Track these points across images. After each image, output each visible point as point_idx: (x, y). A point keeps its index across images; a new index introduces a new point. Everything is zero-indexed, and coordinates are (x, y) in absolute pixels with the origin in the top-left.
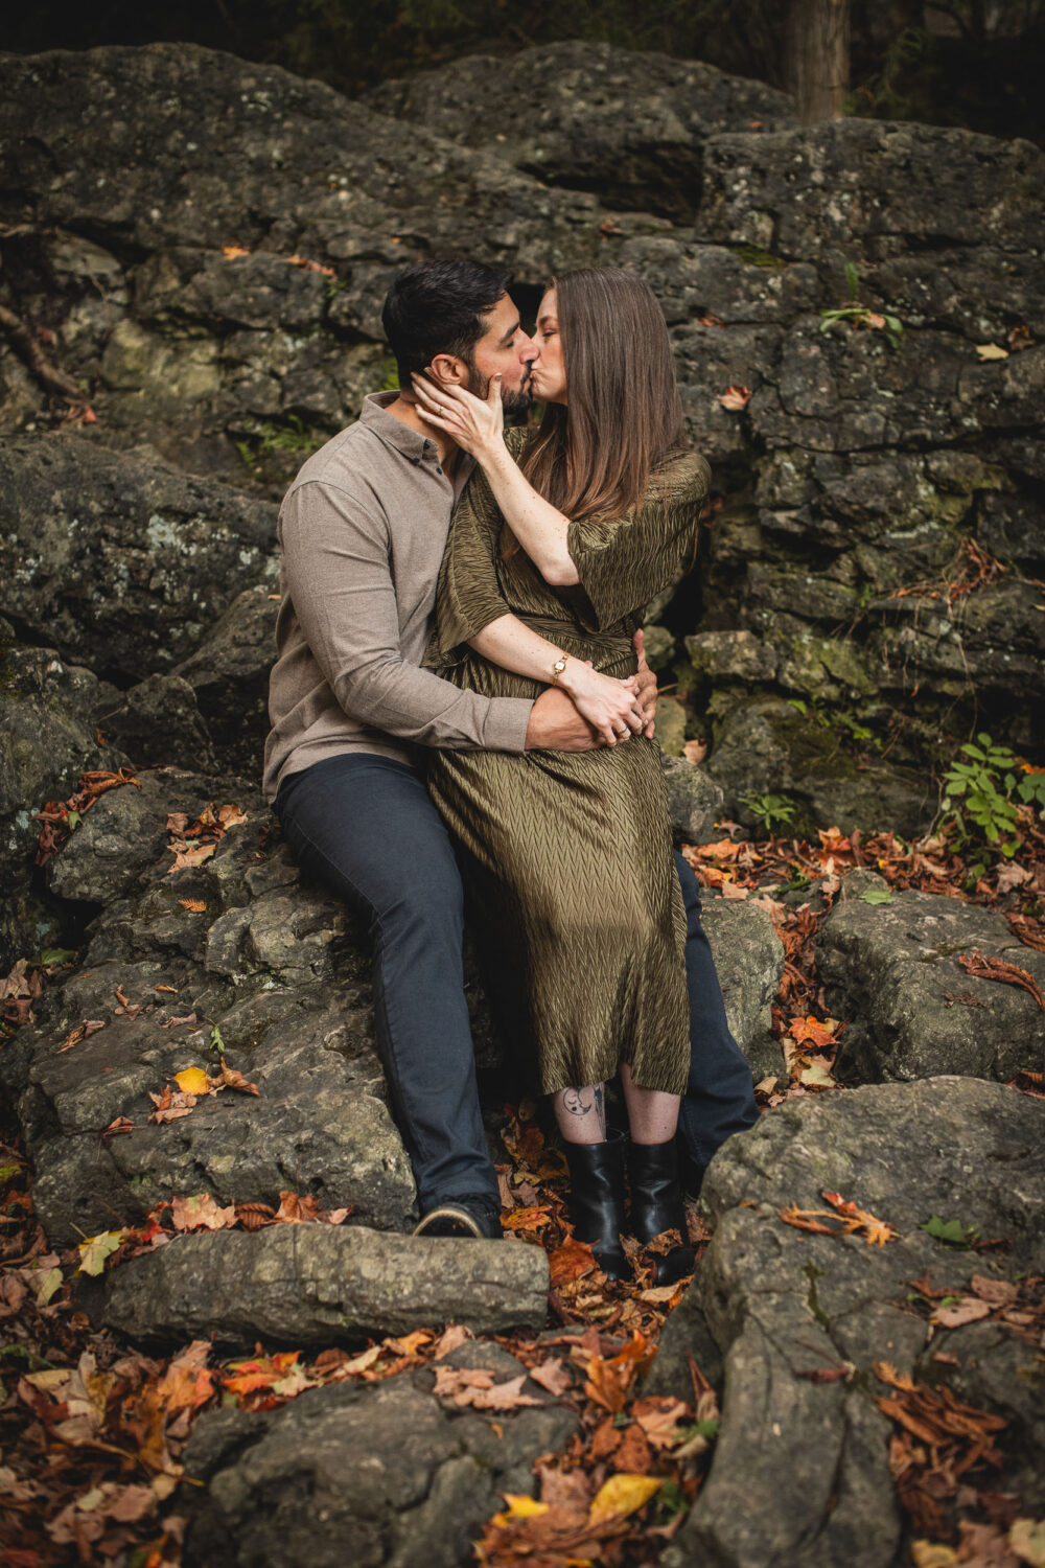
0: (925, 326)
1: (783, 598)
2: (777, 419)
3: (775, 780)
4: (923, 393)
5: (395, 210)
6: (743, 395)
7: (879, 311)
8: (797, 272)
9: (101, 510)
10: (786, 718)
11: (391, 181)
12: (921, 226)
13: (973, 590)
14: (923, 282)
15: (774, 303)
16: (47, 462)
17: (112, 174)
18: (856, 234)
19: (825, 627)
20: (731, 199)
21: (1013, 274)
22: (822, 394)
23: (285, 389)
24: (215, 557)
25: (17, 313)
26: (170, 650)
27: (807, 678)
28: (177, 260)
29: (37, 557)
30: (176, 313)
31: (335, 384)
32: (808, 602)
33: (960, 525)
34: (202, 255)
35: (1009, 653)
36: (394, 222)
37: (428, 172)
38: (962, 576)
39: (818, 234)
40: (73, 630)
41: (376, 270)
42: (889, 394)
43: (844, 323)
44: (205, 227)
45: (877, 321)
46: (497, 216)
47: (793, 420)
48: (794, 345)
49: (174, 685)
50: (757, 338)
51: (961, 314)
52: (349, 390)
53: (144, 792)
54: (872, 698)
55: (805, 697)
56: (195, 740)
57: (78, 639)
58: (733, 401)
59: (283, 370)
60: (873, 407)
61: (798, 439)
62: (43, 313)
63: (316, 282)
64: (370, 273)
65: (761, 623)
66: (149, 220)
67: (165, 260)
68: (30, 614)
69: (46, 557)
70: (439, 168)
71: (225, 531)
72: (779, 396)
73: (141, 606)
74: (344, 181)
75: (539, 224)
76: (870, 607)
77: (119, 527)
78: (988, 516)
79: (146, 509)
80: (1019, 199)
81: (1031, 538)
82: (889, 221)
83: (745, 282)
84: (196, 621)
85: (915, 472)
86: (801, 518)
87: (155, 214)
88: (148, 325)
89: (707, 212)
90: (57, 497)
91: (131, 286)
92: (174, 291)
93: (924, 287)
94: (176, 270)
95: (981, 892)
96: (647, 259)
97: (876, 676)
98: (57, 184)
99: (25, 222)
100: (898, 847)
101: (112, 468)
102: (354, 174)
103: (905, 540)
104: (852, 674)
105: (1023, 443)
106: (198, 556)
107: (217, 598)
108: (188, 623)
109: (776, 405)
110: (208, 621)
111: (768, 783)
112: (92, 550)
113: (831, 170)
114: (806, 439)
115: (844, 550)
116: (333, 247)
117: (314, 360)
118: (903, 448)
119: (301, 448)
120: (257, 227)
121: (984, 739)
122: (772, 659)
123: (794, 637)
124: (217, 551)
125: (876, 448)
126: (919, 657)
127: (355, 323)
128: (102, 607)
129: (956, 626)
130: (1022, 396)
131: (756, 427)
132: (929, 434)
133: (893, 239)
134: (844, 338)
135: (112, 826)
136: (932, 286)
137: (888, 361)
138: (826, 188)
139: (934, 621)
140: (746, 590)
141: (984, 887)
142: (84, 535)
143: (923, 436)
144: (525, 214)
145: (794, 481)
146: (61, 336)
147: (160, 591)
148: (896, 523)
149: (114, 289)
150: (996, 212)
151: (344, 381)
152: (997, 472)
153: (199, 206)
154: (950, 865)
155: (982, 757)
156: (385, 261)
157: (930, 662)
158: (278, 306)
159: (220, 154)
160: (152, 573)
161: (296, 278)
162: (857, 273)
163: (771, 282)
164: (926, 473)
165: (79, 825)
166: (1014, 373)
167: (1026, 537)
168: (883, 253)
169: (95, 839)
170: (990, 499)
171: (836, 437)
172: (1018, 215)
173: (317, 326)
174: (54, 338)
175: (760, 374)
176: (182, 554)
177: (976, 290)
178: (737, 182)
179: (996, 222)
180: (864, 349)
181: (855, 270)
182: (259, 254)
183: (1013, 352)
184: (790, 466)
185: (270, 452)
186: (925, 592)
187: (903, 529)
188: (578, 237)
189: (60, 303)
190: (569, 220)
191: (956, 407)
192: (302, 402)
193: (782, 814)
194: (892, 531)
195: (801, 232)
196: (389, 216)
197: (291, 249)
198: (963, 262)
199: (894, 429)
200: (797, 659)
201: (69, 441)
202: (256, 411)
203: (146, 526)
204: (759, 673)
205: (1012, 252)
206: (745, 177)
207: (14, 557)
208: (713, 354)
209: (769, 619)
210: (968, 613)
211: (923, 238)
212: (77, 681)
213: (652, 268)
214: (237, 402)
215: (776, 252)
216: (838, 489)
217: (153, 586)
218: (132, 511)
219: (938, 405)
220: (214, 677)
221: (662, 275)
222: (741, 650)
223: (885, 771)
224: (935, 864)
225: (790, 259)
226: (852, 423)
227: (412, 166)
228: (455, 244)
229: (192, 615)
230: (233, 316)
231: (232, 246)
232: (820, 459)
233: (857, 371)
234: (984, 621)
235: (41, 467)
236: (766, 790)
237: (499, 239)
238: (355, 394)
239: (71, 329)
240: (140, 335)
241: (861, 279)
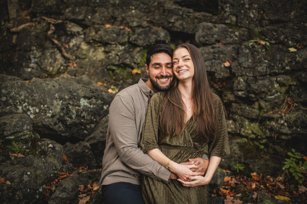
0: (275, 43)
1: (241, 112)
2: (238, 69)
3: (240, 160)
4: (275, 60)
5: (145, 14)
6: (230, 63)
7: (264, 40)
8: (242, 31)
9: (68, 98)
10: (242, 143)
11: (145, 7)
12: (274, 18)
13: (290, 111)
14: (275, 32)
15: (236, 39)
16: (54, 86)
17: (80, 8)
18: (257, 20)
19: (252, 120)
20: (225, 12)
21: (297, 29)
22: (250, 62)
23: (120, 58)
24: (97, 108)
25: (59, 41)
26: (87, 131)
27: (247, 133)
28: (94, 28)
29: (52, 110)
30: (94, 40)
31: (131, 57)
32: (247, 114)
33: (285, 93)
34: (100, 27)
35: (299, 128)
36: (145, 17)
37: (153, 5)
38: (287, 107)
39: (247, 20)
40: (62, 127)
41: (141, 30)
42: (267, 61)
43: (255, 44)
44: (101, 20)
45: (263, 43)
46: (170, 15)
47: (242, 68)
48: (242, 49)
49: (85, 144)
50: (233, 48)
51: (285, 40)
52: (135, 58)
53: (74, 178)
54: (264, 139)
55: (247, 137)
56: (91, 158)
57: (63, 130)
58: (227, 64)
59: (119, 54)
60: (263, 65)
61: (244, 73)
62: (65, 40)
63: (127, 33)
64: (139, 30)
65: (235, 119)
66: (88, 18)
67: (92, 28)
68: (51, 125)
69: (54, 110)
70: (156, 4)
71: (100, 101)
72: (239, 63)
73: (79, 121)
74: (133, 8)
75: (180, 17)
76: (263, 116)
77: (73, 101)
78: (293, 91)
79: (79, 97)
80: (298, 10)
81: (304, 97)
82: (265, 17)
83: (229, 33)
84: (93, 124)
85: (274, 81)
86: (245, 93)
87: (89, 17)
88: (88, 43)
89: (219, 16)
90: (56, 95)
91: (85, 34)
92: (94, 35)
93: (275, 34)
94: (94, 30)
95: (294, 194)
96: (204, 28)
97: (265, 133)
98: (67, 10)
99: (60, 20)
100: (272, 179)
101: (71, 87)
102: (136, 6)
103: (272, 98)
104: (259, 132)
105: (301, 73)
106: (93, 108)
107: (98, 118)
108: (91, 124)
109: (238, 65)
110: (96, 124)
111: (238, 160)
112: (66, 108)
113: (250, 4)
114: (246, 73)
115: (256, 101)
116: (130, 24)
117: (126, 51)
118: (271, 75)
119: (124, 72)
120: (113, 20)
121: (293, 150)
122: (238, 128)
123: (244, 122)
124: (98, 106)
125: (264, 75)
126: (276, 129)
127: (136, 42)
128: (69, 121)
129: (285, 121)
130: (301, 61)
131: (233, 71)
132: (277, 71)
133: (266, 21)
134: (255, 48)
135: (64, 190)
136: (277, 33)
137: (266, 53)
138: (249, 9)
139: (280, 120)
140: (231, 110)
141: (295, 192)
142: (64, 104)
143: (276, 72)
144: (176, 15)
145: (243, 84)
146: (69, 46)
147: (84, 117)
148: (269, 94)
149: (81, 35)
150: (292, 14)
151: (134, 56)
152: (295, 80)
153: (99, 15)
154: (285, 185)
155: (293, 156)
156: (143, 27)
157: (279, 130)
158: (117, 39)
159: (104, 3)
160: (82, 112)
161: (122, 32)
162: (257, 31)
163: (236, 33)
164: (277, 81)
165: (55, 191)
166: (299, 55)
167: (302, 96)
168: (264, 25)
169: (59, 194)
170: (293, 87)
171: (253, 73)
172: (298, 14)
173: (127, 43)
174: (67, 47)
175: (234, 57)
176: (89, 107)
177: (288, 34)
178: (227, 8)
179: (293, 16)
180: (260, 50)
181: (257, 30)
182: (113, 26)
183: (298, 49)
184: (242, 80)
185: (117, 73)
186: (277, 112)
187: (271, 95)
188: (189, 20)
189: (69, 38)
190: (187, 15)
191: (284, 64)
192: (124, 62)
193: (241, 168)
194: (268, 96)
195: (243, 20)
196: (144, 16)
197: (121, 25)
198: (285, 27)
199: (268, 71)
200: (245, 128)
201: (60, 80)
202: (113, 63)
203: (80, 101)
204: (235, 131)
205: (297, 24)
206: (229, 7)
207: (46, 111)
208: (222, 52)
209: (237, 117)
210: (289, 118)
211: (274, 21)
212: (57, 148)
213: (206, 30)
214: (109, 61)
215: (237, 25)
216: (254, 86)
217: (82, 115)
218: (76, 97)
219: (279, 64)
220: (96, 141)
221: (208, 32)
222: (230, 126)
223: (268, 157)
224: (281, 184)
225: (241, 27)
226: (257, 69)
227: (150, 4)
228: (160, 22)
229: (92, 122)
230: (107, 41)
231: (107, 24)
232: (249, 78)
233: (258, 56)
234: (293, 120)
235: (53, 88)
236: (237, 162)
237: (170, 21)
238: (137, 59)
239: (71, 44)
240: (87, 45)
241: (259, 32)
